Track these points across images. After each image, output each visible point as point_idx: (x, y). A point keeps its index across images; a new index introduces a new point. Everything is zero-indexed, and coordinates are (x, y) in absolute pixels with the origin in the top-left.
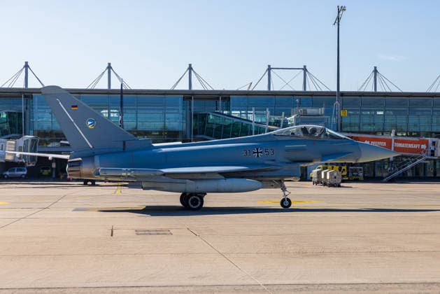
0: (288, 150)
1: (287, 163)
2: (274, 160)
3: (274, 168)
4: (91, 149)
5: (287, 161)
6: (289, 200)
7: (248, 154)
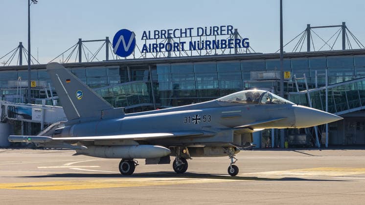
0: (225, 116)
1: (222, 129)
2: (210, 127)
3: (206, 134)
4: (79, 118)
5: (225, 127)
6: (234, 166)
7: (188, 121)
